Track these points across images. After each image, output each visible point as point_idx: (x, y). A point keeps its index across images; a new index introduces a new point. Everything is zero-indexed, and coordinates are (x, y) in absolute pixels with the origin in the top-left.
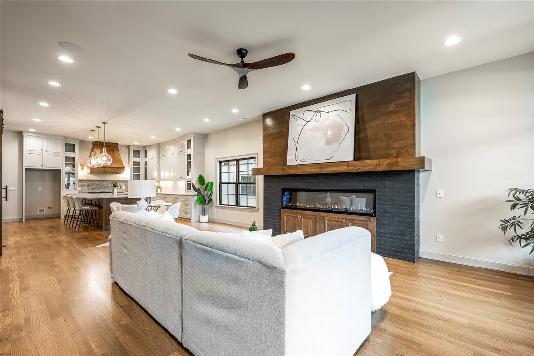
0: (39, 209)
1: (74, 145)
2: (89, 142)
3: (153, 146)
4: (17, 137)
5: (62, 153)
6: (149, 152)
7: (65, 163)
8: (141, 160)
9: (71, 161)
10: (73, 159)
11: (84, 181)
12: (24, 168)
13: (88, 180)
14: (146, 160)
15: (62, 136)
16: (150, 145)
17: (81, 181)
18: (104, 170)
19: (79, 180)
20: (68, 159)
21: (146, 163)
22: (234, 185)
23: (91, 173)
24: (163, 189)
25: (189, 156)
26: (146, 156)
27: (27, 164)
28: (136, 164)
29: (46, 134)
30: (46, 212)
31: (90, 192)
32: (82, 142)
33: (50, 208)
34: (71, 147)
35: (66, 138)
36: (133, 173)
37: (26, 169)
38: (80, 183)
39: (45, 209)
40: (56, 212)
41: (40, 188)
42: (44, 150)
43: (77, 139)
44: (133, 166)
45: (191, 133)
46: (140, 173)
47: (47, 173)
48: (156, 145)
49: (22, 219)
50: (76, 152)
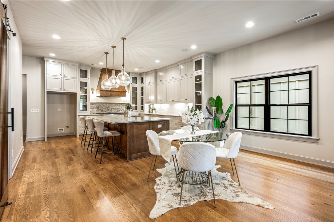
0: (59, 128)
1: (86, 71)
2: (97, 69)
3: (150, 73)
4: (40, 63)
5: (77, 78)
6: (145, 78)
7: (79, 87)
8: (138, 85)
9: (84, 85)
10: (86, 83)
11: (95, 103)
12: (46, 91)
13: (97, 103)
14: (143, 85)
15: (77, 62)
16: (146, 72)
17: (92, 103)
18: (111, 94)
19: (91, 103)
20: (81, 83)
21: (142, 88)
22: (263, 107)
23: (101, 96)
24: (157, 110)
25: (199, 78)
26: (142, 82)
27: (49, 88)
28: (135, 89)
29: (64, 60)
30: (65, 131)
31: (99, 113)
32: (93, 69)
33: (67, 127)
34: (84, 73)
35: (80, 64)
36: (132, 97)
37: (48, 93)
38: (91, 106)
39: (63, 128)
40: (73, 131)
41: (59, 110)
42: (62, 75)
43: (89, 66)
44: (132, 91)
45: (201, 53)
46: (137, 97)
47: (65, 96)
48: (154, 72)
49: (45, 137)
50: (88, 77)
